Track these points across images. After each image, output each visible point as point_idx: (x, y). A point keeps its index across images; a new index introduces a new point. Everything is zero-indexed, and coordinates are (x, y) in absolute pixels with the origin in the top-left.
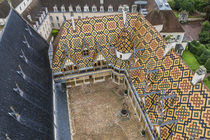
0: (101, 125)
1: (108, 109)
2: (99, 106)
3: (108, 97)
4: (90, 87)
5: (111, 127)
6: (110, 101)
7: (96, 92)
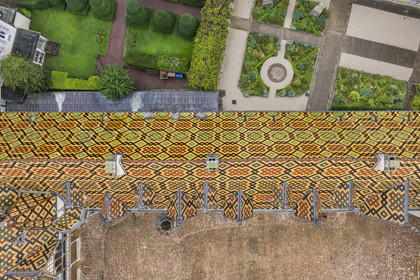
0: (177, 266)
1: (149, 246)
2: (140, 261)
3: (121, 240)
4: (89, 270)
5: (185, 251)
6: (134, 240)
7: (105, 260)
